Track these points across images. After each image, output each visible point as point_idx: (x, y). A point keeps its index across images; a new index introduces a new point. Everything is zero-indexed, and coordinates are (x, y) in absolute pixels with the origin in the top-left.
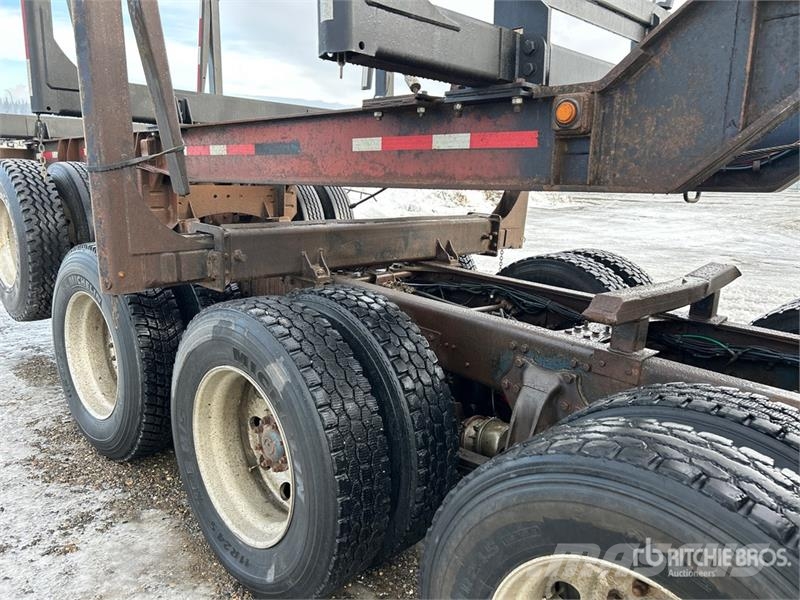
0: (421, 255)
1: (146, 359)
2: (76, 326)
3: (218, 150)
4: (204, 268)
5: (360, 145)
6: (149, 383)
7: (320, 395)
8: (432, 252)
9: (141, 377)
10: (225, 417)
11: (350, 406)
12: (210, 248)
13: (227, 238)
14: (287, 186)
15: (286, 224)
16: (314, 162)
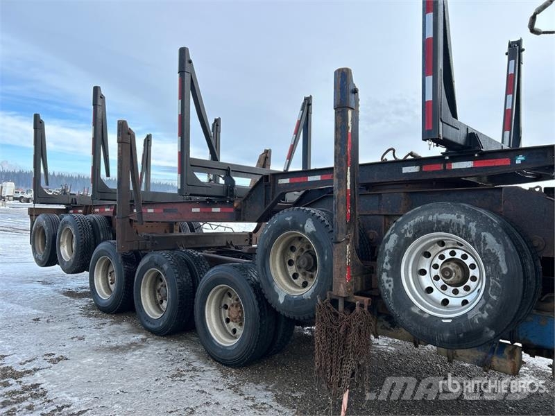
0: (220, 245)
1: (126, 274)
2: (98, 269)
3: (151, 211)
4: (146, 246)
5: (194, 210)
6: (126, 282)
7: (177, 275)
8: (225, 244)
9: (123, 280)
10: (150, 287)
11: (184, 279)
12: (148, 240)
13: (153, 237)
14: (176, 223)
15: (176, 233)
16: (181, 214)
